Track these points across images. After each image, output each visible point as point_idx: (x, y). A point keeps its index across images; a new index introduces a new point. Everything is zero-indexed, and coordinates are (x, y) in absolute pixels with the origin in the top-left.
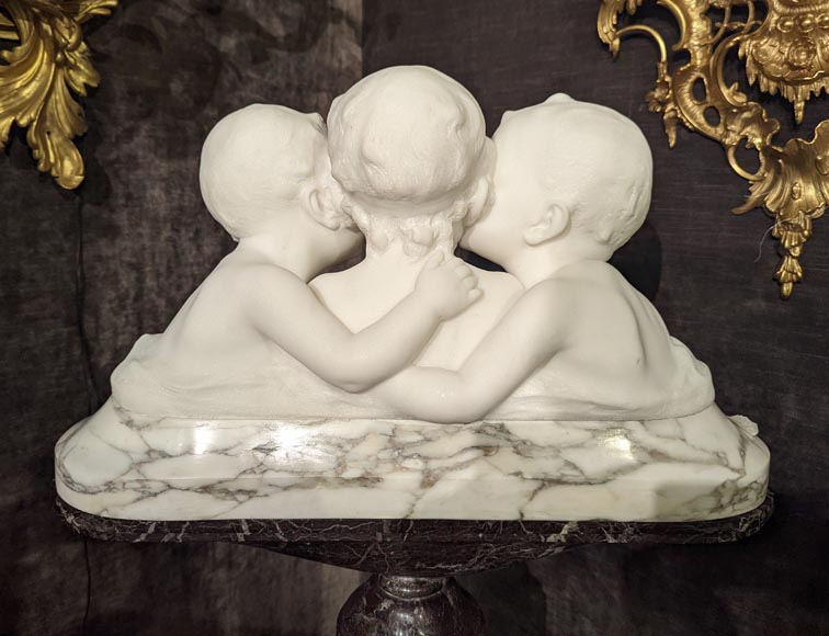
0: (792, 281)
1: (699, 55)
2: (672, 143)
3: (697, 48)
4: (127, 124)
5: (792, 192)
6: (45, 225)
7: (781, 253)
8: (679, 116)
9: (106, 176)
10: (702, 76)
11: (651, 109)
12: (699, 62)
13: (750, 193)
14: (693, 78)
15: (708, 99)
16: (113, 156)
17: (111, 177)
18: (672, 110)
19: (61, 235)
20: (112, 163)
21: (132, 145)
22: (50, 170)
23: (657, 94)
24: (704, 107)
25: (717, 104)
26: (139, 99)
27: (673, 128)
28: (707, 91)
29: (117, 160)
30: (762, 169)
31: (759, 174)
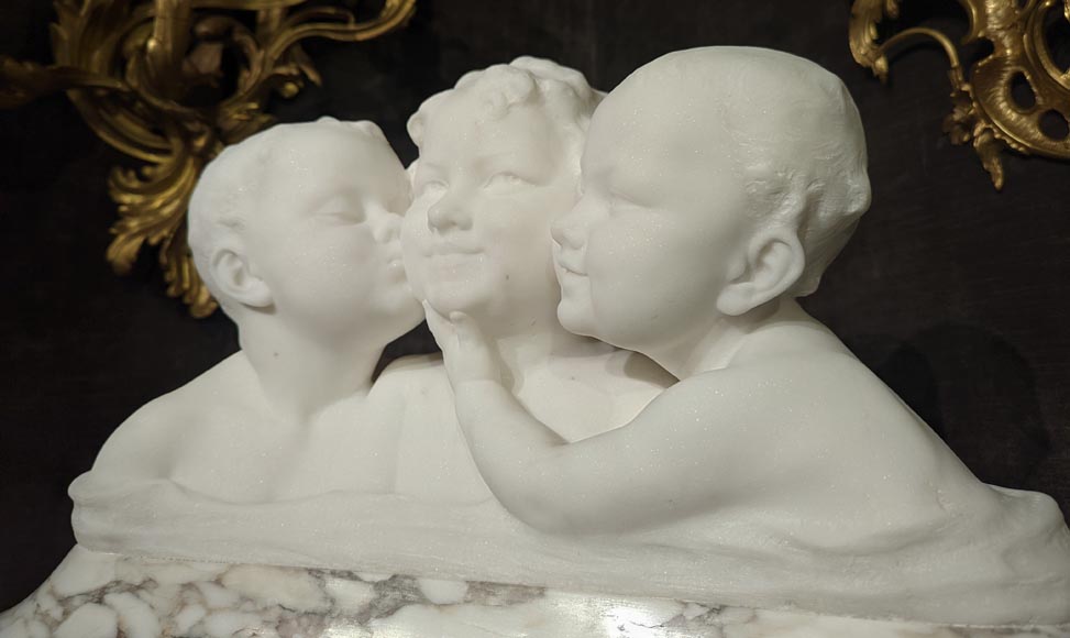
1: (1007, 42)
2: (999, 183)
3: (1001, 34)
8: (997, 136)
10: (1021, 69)
11: (955, 141)
12: (1009, 52)
14: (1006, 76)
15: (1040, 100)
18: (985, 130)
22: (182, 296)
23: (957, 116)
24: (1036, 116)
25: (1056, 104)
27: (995, 161)
28: (1035, 90)
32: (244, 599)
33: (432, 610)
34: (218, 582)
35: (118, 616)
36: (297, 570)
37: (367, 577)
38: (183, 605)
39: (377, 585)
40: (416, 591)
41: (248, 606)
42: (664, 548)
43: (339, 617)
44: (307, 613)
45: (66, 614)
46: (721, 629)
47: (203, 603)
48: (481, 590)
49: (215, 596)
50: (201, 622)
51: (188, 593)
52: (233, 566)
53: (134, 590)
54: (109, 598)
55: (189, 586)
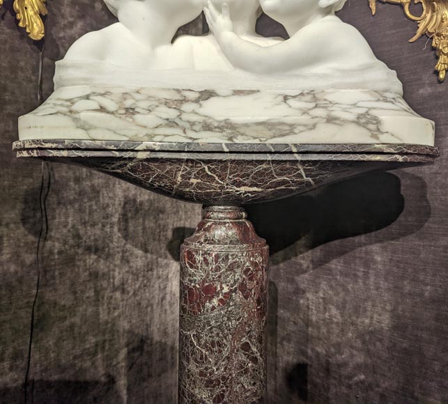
0: (445, 69)
2: (374, 13)
4: (71, 19)
5: (442, 19)
6: (22, 64)
7: (438, 54)
9: (58, 45)
13: (418, 28)
16: (62, 35)
17: (60, 46)
19: (30, 72)
20: (60, 38)
21: (73, 32)
22: (25, 28)
26: (77, 8)
27: (374, 4)
29: (64, 38)
30: (424, 13)
31: (423, 16)
32: (149, 97)
33: (221, 98)
34: (138, 92)
35: (98, 102)
36: (169, 89)
37: (197, 90)
38: (125, 99)
39: (200, 92)
40: (215, 93)
41: (152, 99)
42: (298, 76)
43: (188, 101)
44: (176, 100)
45: (73, 103)
46: (314, 94)
47: (134, 99)
48: (237, 93)
49: (137, 96)
50: (134, 104)
51: (125, 96)
52: (142, 88)
53: (102, 95)
54: (90, 98)
55: (126, 93)
